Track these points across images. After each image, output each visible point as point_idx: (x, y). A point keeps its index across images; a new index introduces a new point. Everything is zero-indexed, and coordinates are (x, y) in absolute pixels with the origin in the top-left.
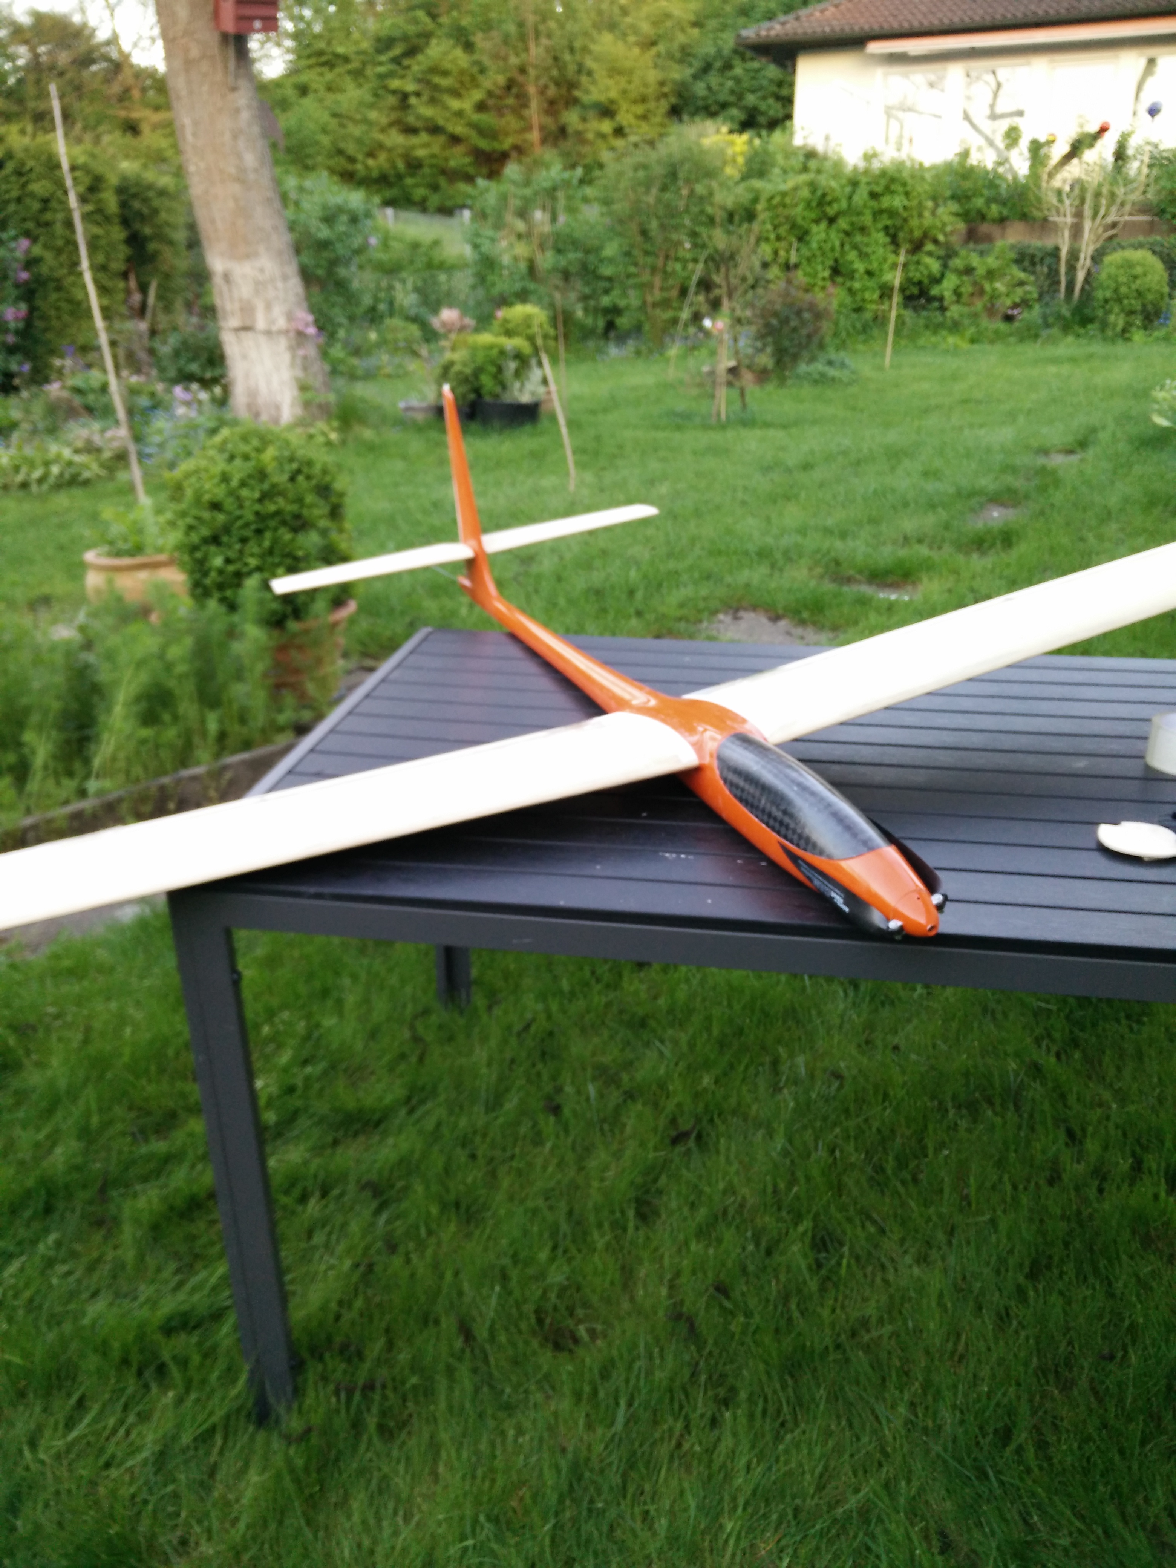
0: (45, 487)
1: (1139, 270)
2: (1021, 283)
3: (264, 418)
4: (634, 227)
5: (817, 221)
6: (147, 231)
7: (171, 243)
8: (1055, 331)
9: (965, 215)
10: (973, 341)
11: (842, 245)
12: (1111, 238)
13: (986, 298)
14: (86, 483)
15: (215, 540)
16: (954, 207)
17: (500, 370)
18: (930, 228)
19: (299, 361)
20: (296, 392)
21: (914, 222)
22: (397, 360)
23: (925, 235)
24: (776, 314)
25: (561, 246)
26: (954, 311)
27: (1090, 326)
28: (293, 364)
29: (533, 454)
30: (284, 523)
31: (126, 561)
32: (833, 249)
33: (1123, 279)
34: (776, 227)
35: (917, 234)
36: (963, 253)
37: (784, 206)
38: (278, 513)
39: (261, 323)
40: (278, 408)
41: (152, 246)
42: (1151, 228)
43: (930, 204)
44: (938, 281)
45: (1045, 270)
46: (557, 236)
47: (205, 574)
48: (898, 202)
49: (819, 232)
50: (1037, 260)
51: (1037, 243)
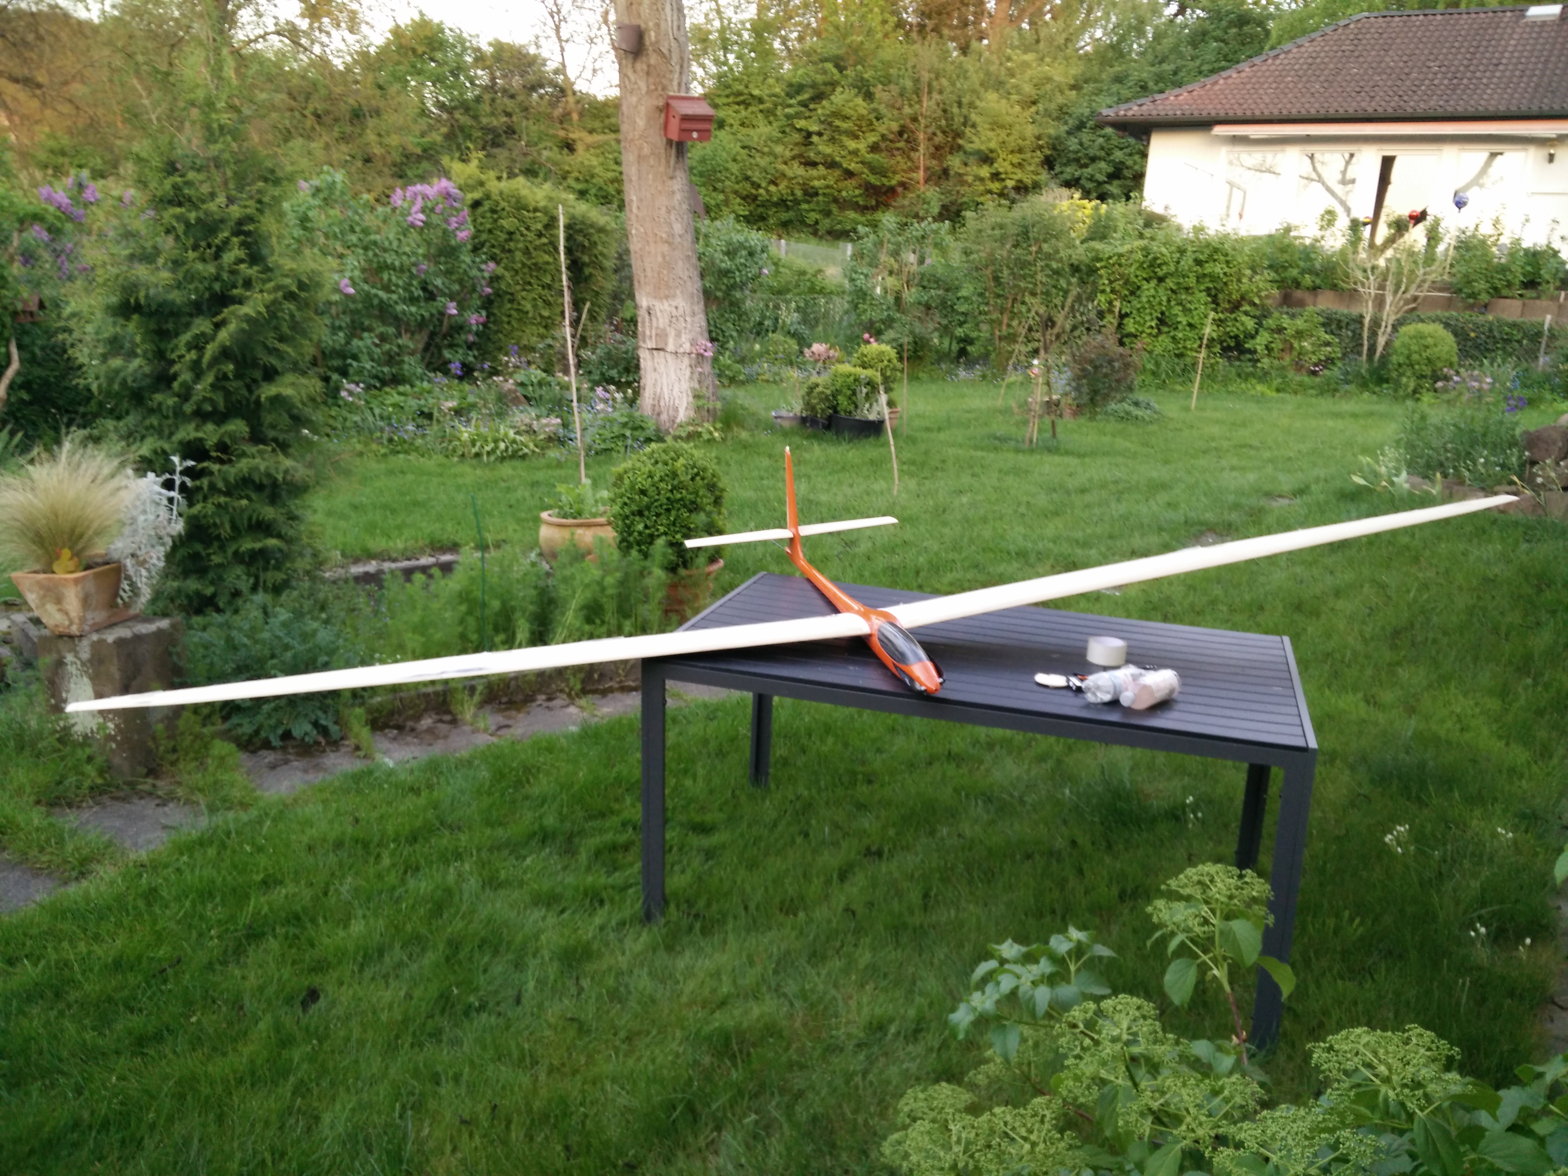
0: (492, 458)
1: (1430, 341)
2: (1328, 344)
3: (664, 417)
4: (988, 272)
5: (1148, 280)
6: (586, 259)
7: (602, 269)
8: (1351, 387)
9: (1281, 283)
10: (1278, 390)
11: (1169, 301)
12: (1414, 309)
13: (1295, 353)
14: (524, 457)
15: (640, 513)
16: (1270, 275)
17: (854, 393)
18: (1247, 292)
19: (696, 376)
20: (691, 399)
21: (1233, 286)
22: (775, 369)
23: (1243, 298)
24: (1091, 361)
25: (925, 283)
26: (1265, 362)
27: (1385, 386)
28: (691, 378)
29: (872, 462)
30: (685, 506)
31: (570, 521)
32: (1160, 304)
33: (1414, 348)
34: (1111, 282)
35: (1235, 296)
36: (1276, 314)
37: (1120, 265)
38: (682, 499)
39: (671, 347)
40: (676, 410)
41: (587, 271)
42: (1449, 304)
43: (1248, 272)
44: (1253, 337)
45: (1350, 333)
46: (923, 275)
47: (630, 534)
48: (1218, 269)
49: (1148, 289)
50: (1343, 324)
51: (1342, 310)
